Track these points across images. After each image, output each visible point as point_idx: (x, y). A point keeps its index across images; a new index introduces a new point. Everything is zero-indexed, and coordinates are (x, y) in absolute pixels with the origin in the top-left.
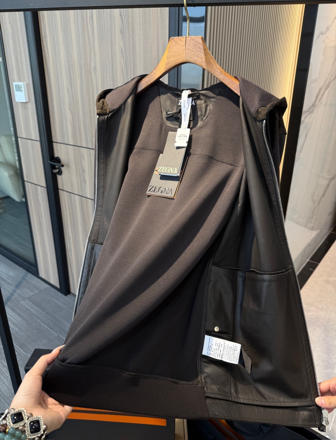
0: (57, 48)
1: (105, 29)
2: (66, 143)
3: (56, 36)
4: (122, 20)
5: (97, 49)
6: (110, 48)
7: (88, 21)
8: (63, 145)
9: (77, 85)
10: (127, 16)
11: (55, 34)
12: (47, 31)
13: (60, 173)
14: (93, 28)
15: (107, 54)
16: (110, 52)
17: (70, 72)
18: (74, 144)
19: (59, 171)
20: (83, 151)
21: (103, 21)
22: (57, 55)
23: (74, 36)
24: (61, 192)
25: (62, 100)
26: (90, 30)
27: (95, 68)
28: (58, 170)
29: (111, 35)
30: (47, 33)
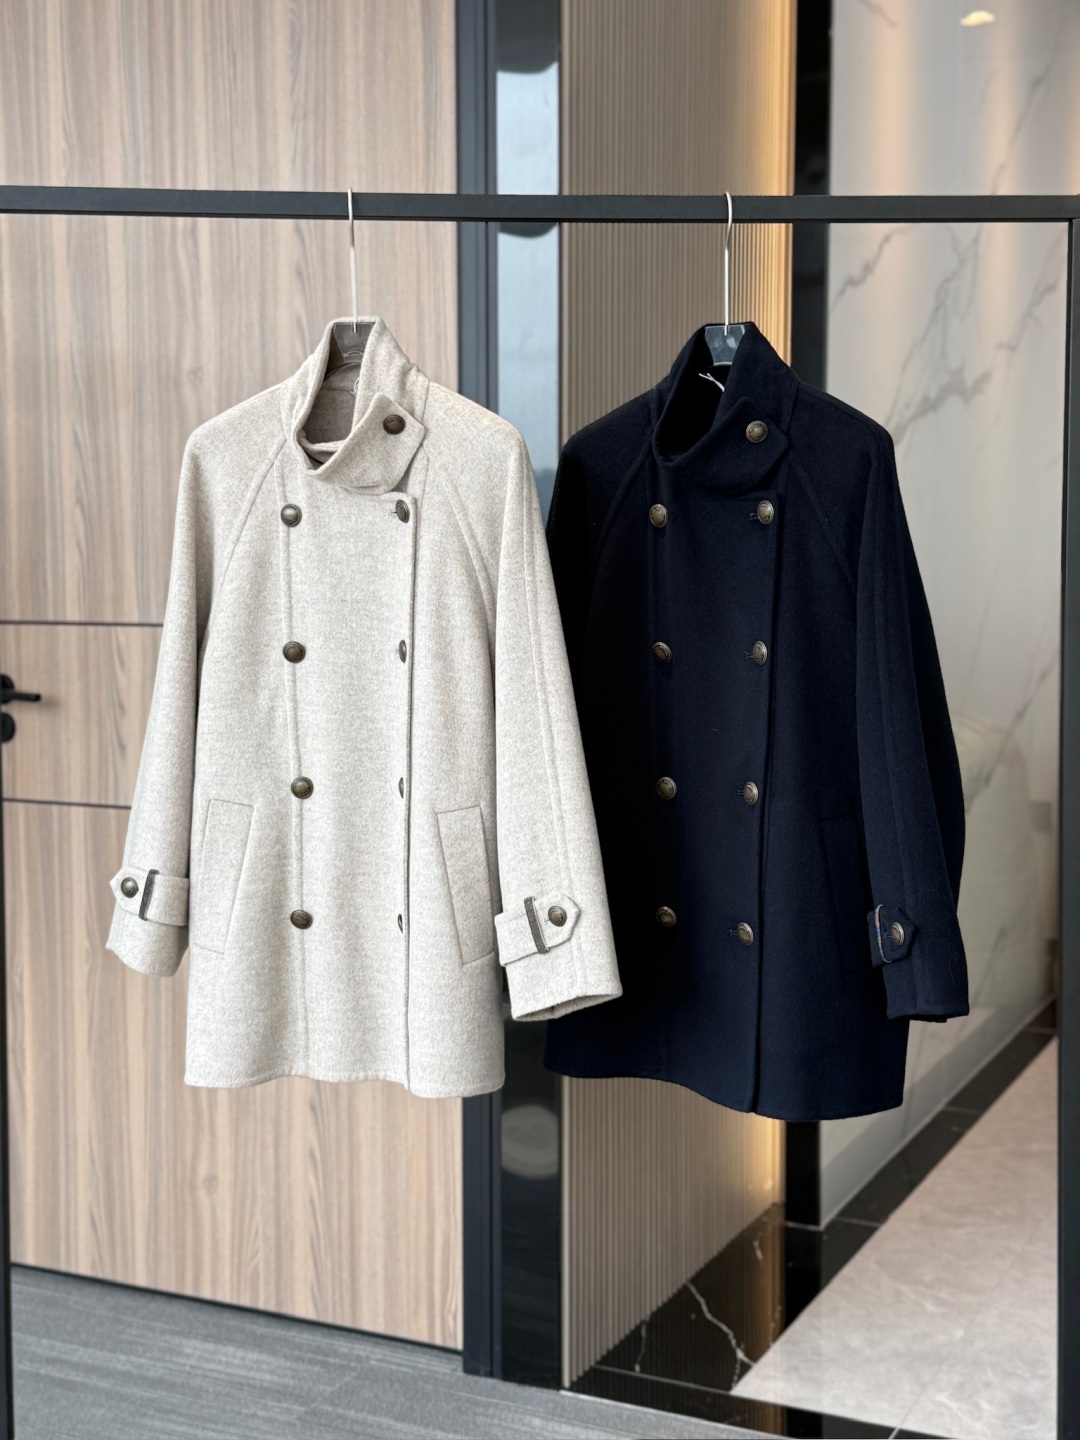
2: (50, 617)
6: (255, 315)
7: (180, 240)
8: (33, 628)
13: (8, 732)
14: (197, 260)
15: (244, 330)
18: (83, 619)
20: (122, 638)
22: (42, 331)
25: (46, 474)
27: (197, 372)
29: (263, 282)
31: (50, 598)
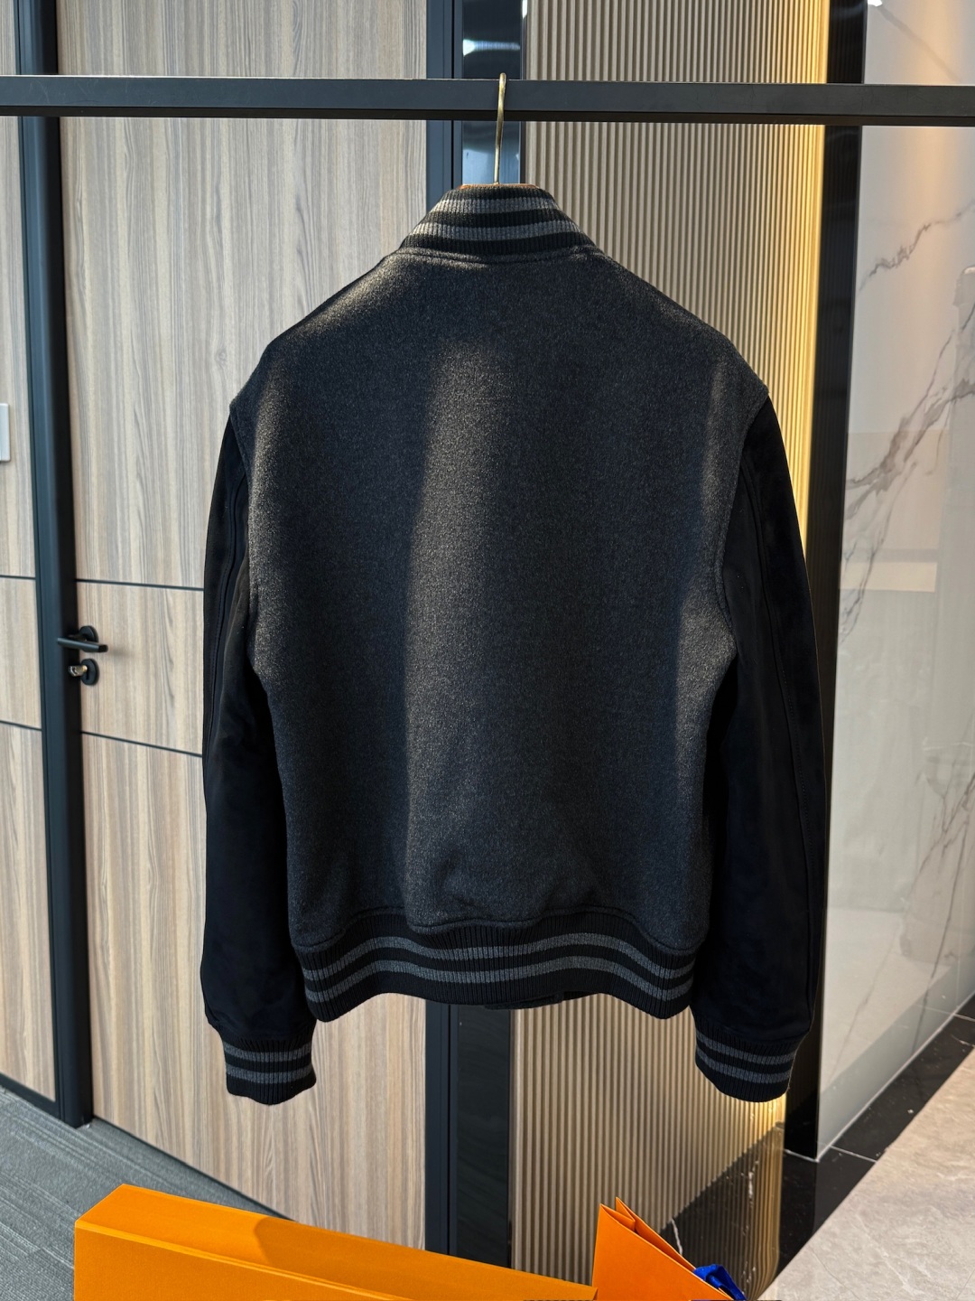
0: (111, 303)
1: (255, 245)
2: (121, 580)
3: (112, 272)
4: (303, 221)
5: (229, 300)
6: (266, 296)
7: (208, 229)
8: (108, 586)
9: (164, 403)
10: (315, 210)
11: (109, 265)
12: (85, 258)
13: (93, 676)
14: (221, 246)
16: (267, 308)
17: (145, 368)
18: (143, 583)
19: (88, 671)
20: (171, 599)
21: (249, 226)
22: (111, 322)
23: (163, 269)
24: (89, 743)
25: (116, 450)
26: (211, 251)
27: (221, 352)
28: (85, 668)
29: (271, 262)
30: (86, 265)
31: (120, 561)
